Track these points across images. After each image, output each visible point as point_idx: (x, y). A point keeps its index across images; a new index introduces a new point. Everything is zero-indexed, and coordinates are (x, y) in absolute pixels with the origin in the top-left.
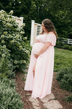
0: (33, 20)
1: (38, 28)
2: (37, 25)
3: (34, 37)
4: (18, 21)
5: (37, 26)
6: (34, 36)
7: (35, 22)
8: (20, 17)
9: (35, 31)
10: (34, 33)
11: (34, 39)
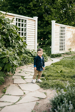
1: (62, 29)
4: (30, 22)
5: (59, 27)
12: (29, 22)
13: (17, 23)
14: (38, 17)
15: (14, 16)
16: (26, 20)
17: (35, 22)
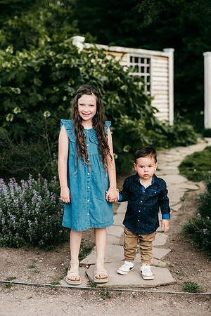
0: (209, 53)
4: (158, 61)
8: (165, 50)
12: (155, 61)
14: (173, 50)
15: (126, 53)
17: (168, 60)
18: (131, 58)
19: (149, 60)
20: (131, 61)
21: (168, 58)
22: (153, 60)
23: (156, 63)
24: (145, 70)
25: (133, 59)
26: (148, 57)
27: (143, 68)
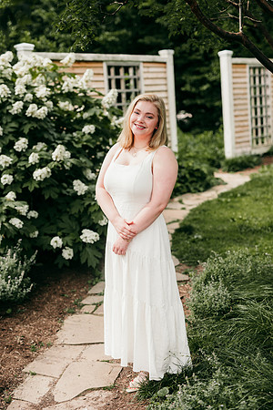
0: (225, 52)
1: (257, 74)
2: (248, 67)
3: (236, 116)
4: (151, 70)
5: (247, 69)
6: (237, 113)
7: (233, 57)
8: (160, 52)
9: (236, 91)
10: (235, 100)
11: (242, 124)
12: (146, 70)
13: (110, 81)
14: (172, 52)
15: (102, 62)
16: (138, 67)
17: (165, 67)
18: (109, 68)
19: (136, 68)
20: (109, 74)
21: (165, 63)
22: (142, 69)
23: (148, 72)
24: (132, 82)
25: (112, 70)
26: (136, 64)
27: (127, 81)
